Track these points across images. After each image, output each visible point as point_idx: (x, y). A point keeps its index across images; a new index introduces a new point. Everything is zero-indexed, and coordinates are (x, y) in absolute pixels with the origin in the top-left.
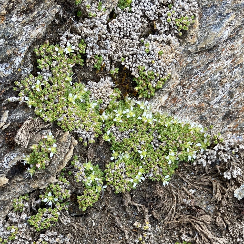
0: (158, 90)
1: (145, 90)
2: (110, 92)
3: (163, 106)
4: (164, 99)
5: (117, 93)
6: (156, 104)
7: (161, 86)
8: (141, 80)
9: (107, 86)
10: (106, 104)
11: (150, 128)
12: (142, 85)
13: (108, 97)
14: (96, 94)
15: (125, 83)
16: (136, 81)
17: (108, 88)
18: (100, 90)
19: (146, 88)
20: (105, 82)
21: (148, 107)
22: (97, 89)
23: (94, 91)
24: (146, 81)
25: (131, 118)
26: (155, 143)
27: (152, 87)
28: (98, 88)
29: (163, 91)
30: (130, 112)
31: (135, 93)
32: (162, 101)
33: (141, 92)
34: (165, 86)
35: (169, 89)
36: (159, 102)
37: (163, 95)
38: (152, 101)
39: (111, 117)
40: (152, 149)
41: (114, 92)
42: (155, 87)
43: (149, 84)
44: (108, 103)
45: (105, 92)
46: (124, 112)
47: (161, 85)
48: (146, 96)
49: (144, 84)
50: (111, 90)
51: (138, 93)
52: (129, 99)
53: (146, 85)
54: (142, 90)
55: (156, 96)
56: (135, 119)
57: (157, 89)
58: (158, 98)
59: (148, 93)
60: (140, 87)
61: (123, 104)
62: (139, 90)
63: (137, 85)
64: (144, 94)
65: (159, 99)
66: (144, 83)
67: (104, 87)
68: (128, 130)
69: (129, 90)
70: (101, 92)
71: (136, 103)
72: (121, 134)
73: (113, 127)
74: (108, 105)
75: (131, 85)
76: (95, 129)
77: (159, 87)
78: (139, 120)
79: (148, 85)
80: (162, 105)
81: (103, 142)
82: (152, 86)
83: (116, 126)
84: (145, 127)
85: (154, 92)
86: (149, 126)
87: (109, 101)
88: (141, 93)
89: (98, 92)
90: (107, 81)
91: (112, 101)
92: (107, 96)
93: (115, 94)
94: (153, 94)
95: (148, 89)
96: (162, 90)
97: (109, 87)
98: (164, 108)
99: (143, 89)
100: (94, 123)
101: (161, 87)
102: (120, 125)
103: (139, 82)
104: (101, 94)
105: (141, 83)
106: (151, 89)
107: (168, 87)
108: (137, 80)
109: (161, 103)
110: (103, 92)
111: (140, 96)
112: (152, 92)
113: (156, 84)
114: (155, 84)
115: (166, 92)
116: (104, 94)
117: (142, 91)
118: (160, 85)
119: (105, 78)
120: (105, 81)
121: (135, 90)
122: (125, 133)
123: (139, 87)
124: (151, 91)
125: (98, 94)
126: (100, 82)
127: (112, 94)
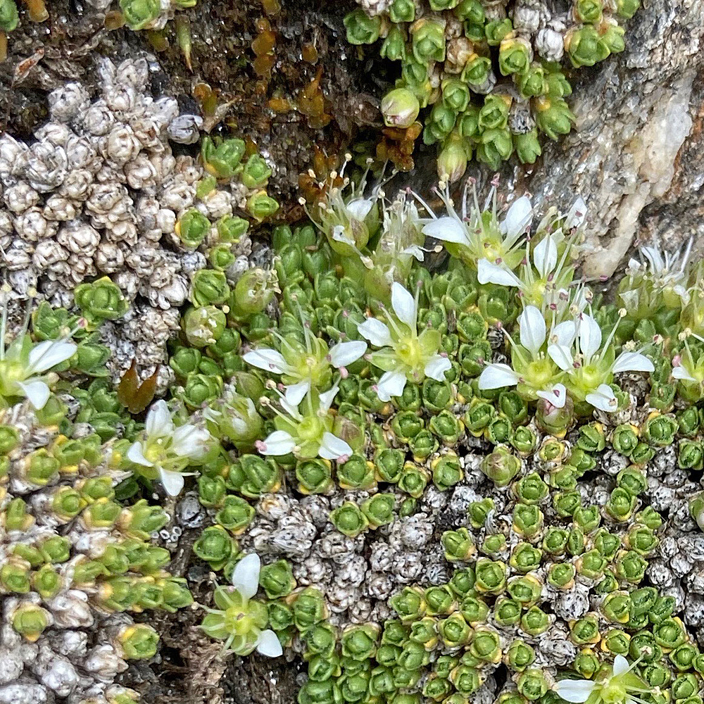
0: (594, 71)
1: (478, 100)
2: (172, 197)
3: (672, 199)
4: (662, 138)
5: (239, 178)
6: (607, 195)
7: (615, 36)
8: (420, 24)
9: (124, 153)
10: (159, 309)
11: (609, 446)
12: (440, 67)
13: (165, 242)
14: (44, 249)
15: (291, 72)
16: (380, 41)
17: (143, 160)
18: (69, 198)
19: (484, 82)
20: (95, 116)
21: (546, 253)
22: (45, 197)
23: (19, 222)
24: (469, 24)
25: (421, 389)
26: (682, 567)
27: (537, 56)
28: (45, 188)
29: (634, 71)
30: (394, 336)
31: (393, 143)
32: (647, 163)
33: (447, 123)
34: (647, 28)
35: (686, 41)
36: (631, 177)
37: (646, 105)
38: (561, 180)
39: (240, 425)
40: (669, 632)
41: (211, 178)
42: (566, 53)
43: (506, 45)
44: (178, 293)
45: (120, 208)
46: (347, 353)
47: (613, 22)
48: (504, 148)
49: (462, 53)
50: (174, 171)
51: (427, 141)
52: (360, 208)
53: (476, 50)
54: (450, 110)
55: (589, 128)
56: (454, 396)
57: (585, 67)
58: (608, 145)
59: (517, 124)
60: (427, 86)
61: (314, 261)
62: (425, 114)
63: (399, 75)
64: (478, 134)
65: (623, 146)
66: (460, 43)
67: (97, 163)
68: (420, 502)
69: (344, 125)
70: (87, 220)
71: (429, 242)
72: (366, 553)
73: (277, 506)
74: (184, 307)
75: (344, 78)
76: (106, 591)
77: (600, 48)
78: (495, 398)
79: (494, 52)
80: (660, 192)
81: (216, 676)
82: (536, 52)
83: (302, 490)
84: (564, 449)
85: (567, 99)
86: (596, 431)
87: (179, 272)
88: (448, 136)
89: (62, 224)
90: (120, 102)
91: (209, 265)
92: (156, 234)
93: (219, 202)
94: (559, 118)
95: (505, 81)
96: (633, 61)
97: (147, 151)
98: (678, 216)
99: (456, 96)
100: (83, 542)
101: (620, 44)
102: (335, 479)
103: (409, 40)
104: (87, 235)
105: (427, 46)
106: (534, 78)
107: (674, 28)
108: (384, 31)
109: (642, 178)
110: (107, 211)
111: (452, 162)
112: (544, 105)
113: (568, 25)
114: (558, 25)
115: (670, 80)
116: (119, 231)
117: (458, 117)
118: (604, 31)
119: (90, 78)
120: (96, 111)
121: (389, 121)
122: (396, 543)
123: (418, 84)
124: (533, 100)
125: (63, 237)
126: (56, 131)
127: (197, 200)
